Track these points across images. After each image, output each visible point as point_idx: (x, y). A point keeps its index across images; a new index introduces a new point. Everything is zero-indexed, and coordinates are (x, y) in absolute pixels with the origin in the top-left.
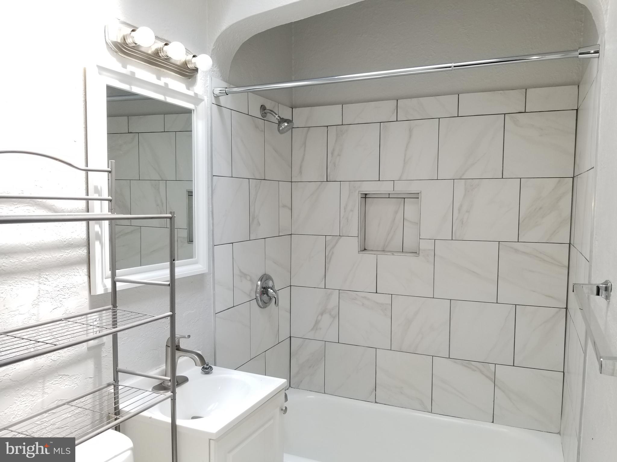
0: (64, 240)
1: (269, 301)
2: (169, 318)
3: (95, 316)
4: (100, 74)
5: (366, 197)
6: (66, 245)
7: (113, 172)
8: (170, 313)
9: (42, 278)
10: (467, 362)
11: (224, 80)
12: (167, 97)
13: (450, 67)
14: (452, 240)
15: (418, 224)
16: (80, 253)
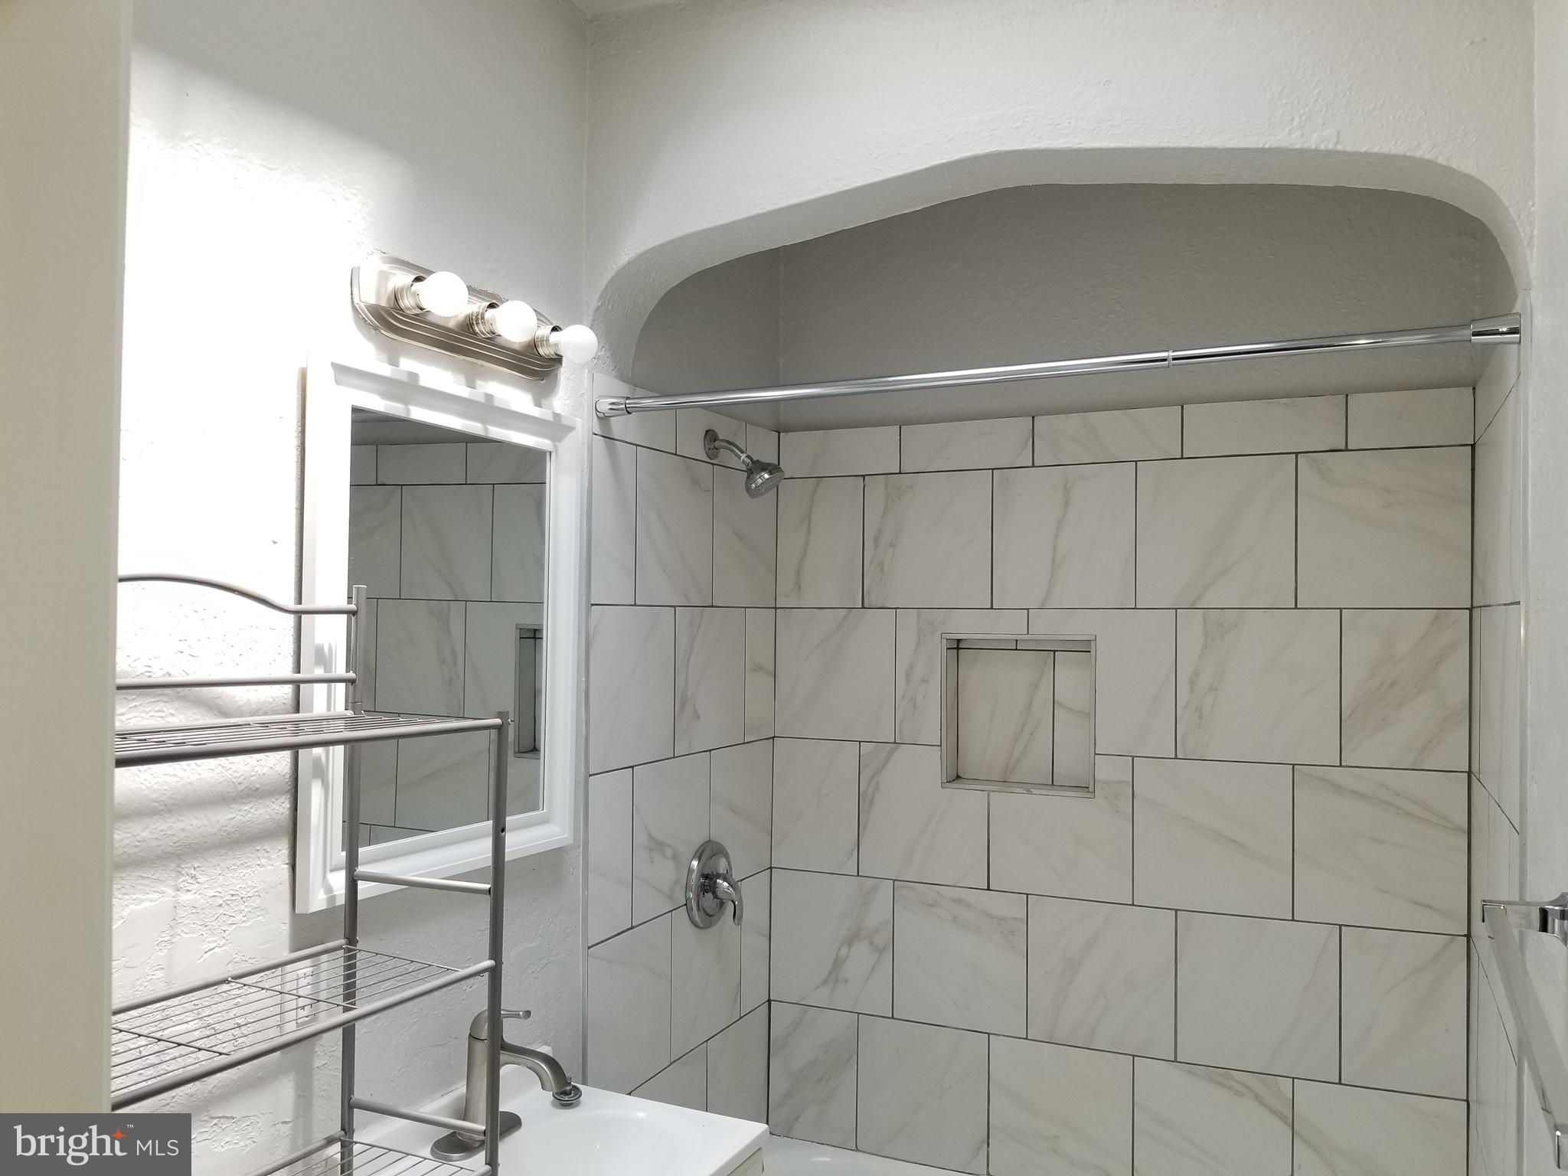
0: (240, 779)
1: (718, 909)
2: (487, 976)
3: (304, 968)
4: (338, 382)
5: (960, 646)
6: (242, 791)
7: (362, 614)
8: (489, 963)
9: (183, 875)
10: (1219, 1073)
11: (622, 377)
12: (488, 426)
13: (1165, 360)
14: (1176, 758)
15: (1090, 714)
16: (274, 809)
